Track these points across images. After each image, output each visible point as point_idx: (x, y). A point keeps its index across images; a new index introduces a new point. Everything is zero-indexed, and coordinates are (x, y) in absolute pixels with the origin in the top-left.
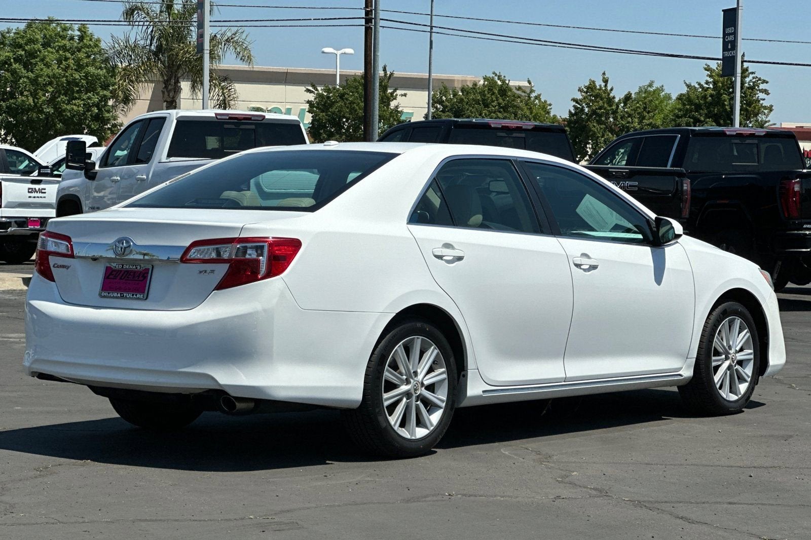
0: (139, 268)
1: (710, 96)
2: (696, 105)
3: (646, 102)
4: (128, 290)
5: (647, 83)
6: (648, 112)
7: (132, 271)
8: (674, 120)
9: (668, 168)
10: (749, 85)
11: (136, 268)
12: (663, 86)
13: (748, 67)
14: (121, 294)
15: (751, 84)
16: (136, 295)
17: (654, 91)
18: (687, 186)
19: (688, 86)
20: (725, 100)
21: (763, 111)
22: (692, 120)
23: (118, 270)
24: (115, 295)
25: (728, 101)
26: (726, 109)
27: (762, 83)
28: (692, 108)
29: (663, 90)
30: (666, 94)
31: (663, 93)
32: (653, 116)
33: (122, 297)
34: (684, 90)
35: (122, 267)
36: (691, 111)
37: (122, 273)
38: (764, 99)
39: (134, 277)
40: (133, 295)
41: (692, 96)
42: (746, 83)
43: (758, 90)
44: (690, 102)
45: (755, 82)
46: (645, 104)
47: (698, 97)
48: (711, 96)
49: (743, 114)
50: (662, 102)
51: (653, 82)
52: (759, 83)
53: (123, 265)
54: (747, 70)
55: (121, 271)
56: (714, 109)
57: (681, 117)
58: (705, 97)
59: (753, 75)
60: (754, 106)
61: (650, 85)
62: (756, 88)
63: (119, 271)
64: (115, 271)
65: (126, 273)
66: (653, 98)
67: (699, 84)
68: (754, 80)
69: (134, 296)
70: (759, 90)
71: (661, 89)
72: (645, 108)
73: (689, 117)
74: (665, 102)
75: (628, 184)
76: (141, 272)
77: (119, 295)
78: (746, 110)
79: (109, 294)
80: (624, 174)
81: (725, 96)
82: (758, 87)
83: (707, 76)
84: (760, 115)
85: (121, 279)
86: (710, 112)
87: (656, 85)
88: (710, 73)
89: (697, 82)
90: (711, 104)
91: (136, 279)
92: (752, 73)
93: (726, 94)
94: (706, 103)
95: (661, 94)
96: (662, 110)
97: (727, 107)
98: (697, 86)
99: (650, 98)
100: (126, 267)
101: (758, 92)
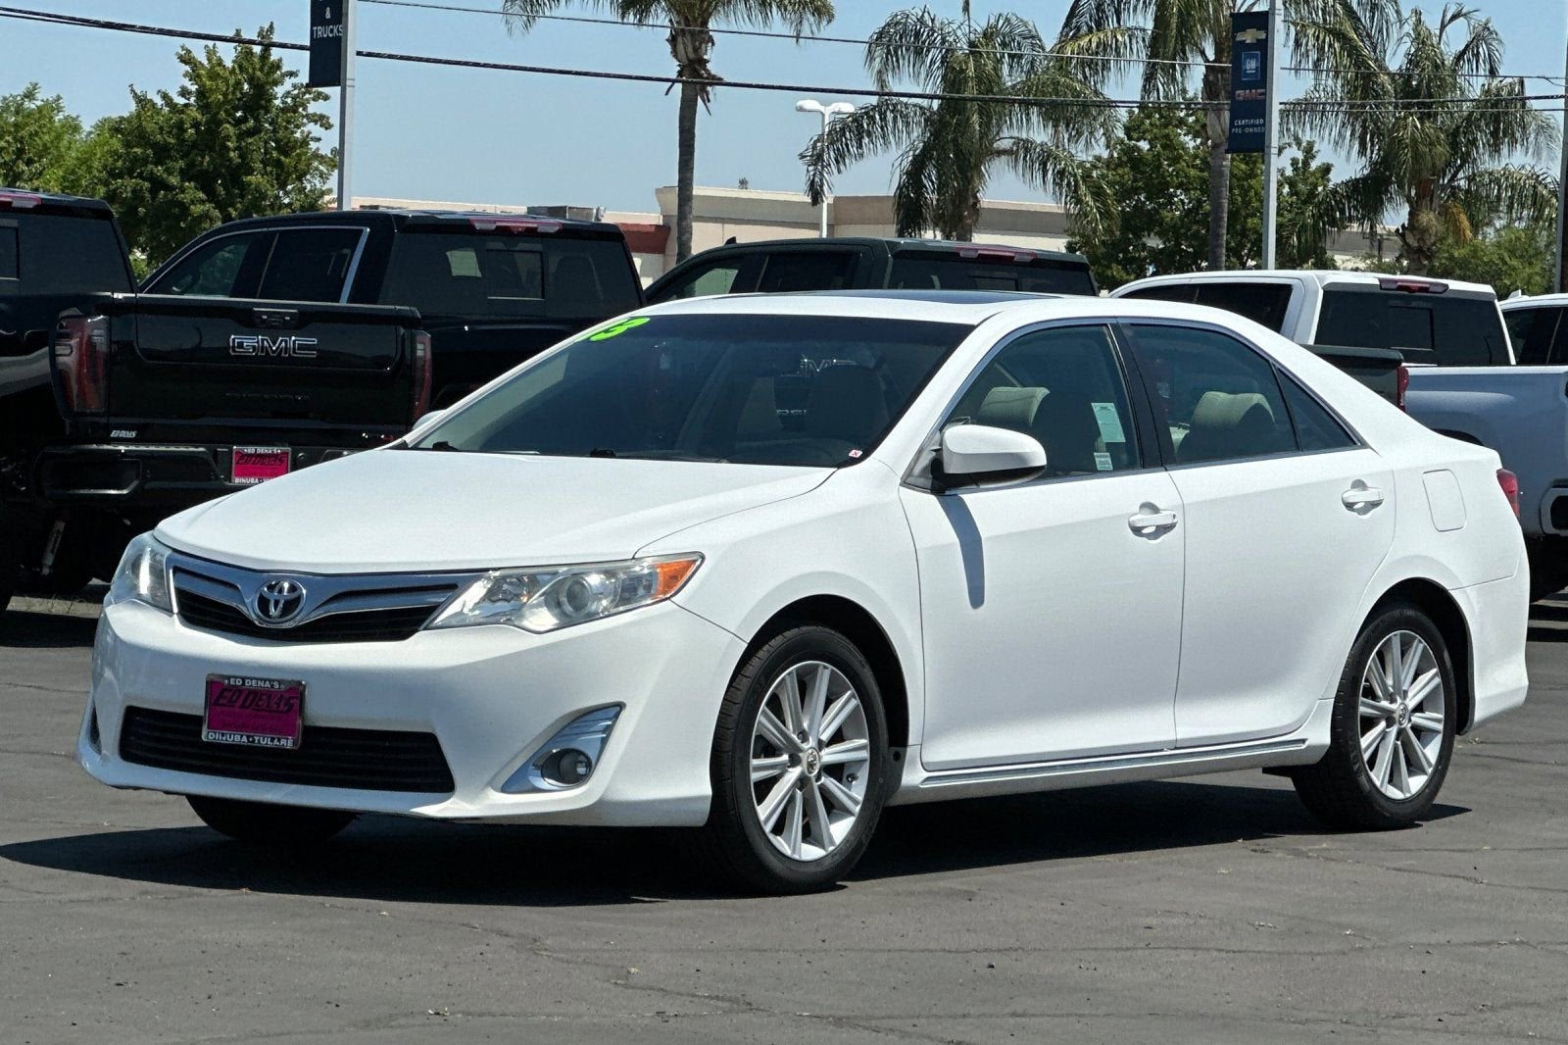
1: (192, 126)
2: (155, 146)
3: (22, 137)
5: (21, 90)
6: (29, 162)
8: (106, 184)
9: (343, 303)
10: (284, 102)
12: (59, 98)
13: (280, 60)
15: (289, 100)
17: (40, 109)
18: (424, 350)
19: (142, 101)
20: (228, 138)
21: (317, 169)
22: (147, 184)
25: (234, 138)
26: (230, 160)
27: (314, 100)
28: (148, 156)
29: (59, 109)
30: (66, 118)
31: (61, 116)
32: (41, 173)
34: (129, 108)
36: (145, 161)
38: (319, 140)
41: (150, 126)
42: (276, 98)
43: (303, 116)
44: (143, 138)
45: (297, 96)
46: (22, 143)
47: (161, 129)
48: (196, 125)
49: (271, 172)
50: (59, 137)
51: (35, 86)
52: (308, 101)
54: (277, 66)
56: (203, 158)
57: (120, 176)
58: (180, 127)
59: (294, 80)
60: (297, 154)
61: (29, 95)
62: (300, 109)
66: (40, 127)
67: (165, 96)
68: (296, 92)
70: (307, 116)
71: (54, 106)
72: (20, 152)
73: (140, 176)
74: (66, 137)
75: (294, 341)
78: (278, 164)
80: (288, 318)
81: (228, 126)
82: (305, 109)
83: (185, 76)
84: (308, 177)
86: (191, 165)
87: (43, 96)
88: (192, 69)
89: (159, 91)
90: (194, 145)
92: (292, 74)
93: (229, 123)
94: (181, 141)
95: (57, 119)
96: (58, 160)
97: (232, 154)
98: (159, 101)
99: (33, 128)
101: (305, 120)
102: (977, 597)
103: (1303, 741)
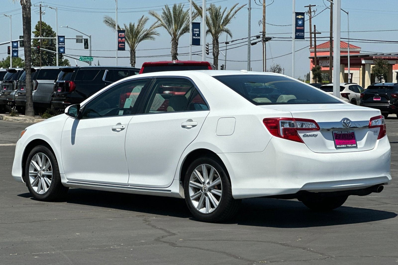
0: (349, 132)
7: (346, 134)
16: (353, 145)
24: (343, 146)
35: (342, 133)
37: (342, 135)
39: (348, 137)
40: (351, 145)
63: (340, 135)
64: (338, 135)
65: (344, 135)
76: (350, 134)
77: (345, 146)
79: (340, 146)
100: (343, 132)
102: (73, 142)
103: (170, 191)
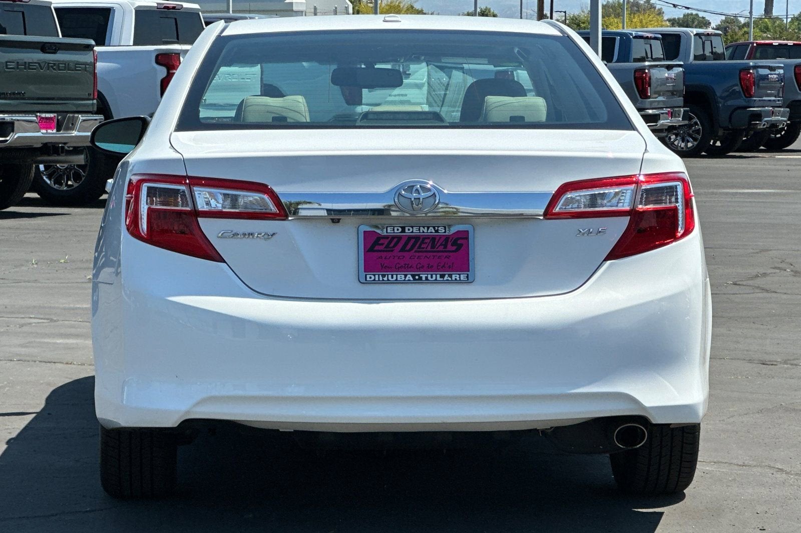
0: (442, 230)
4: (430, 268)
7: (427, 237)
11: (437, 231)
14: (413, 276)
16: (450, 276)
23: (393, 237)
24: (401, 277)
33: (417, 280)
35: (403, 231)
37: (405, 240)
39: (433, 246)
40: (442, 276)
53: (403, 229)
55: (399, 238)
63: (397, 238)
65: (413, 240)
69: (446, 277)
76: (450, 237)
77: (409, 277)
79: (384, 276)
85: (402, 250)
91: (441, 248)
100: (412, 230)
